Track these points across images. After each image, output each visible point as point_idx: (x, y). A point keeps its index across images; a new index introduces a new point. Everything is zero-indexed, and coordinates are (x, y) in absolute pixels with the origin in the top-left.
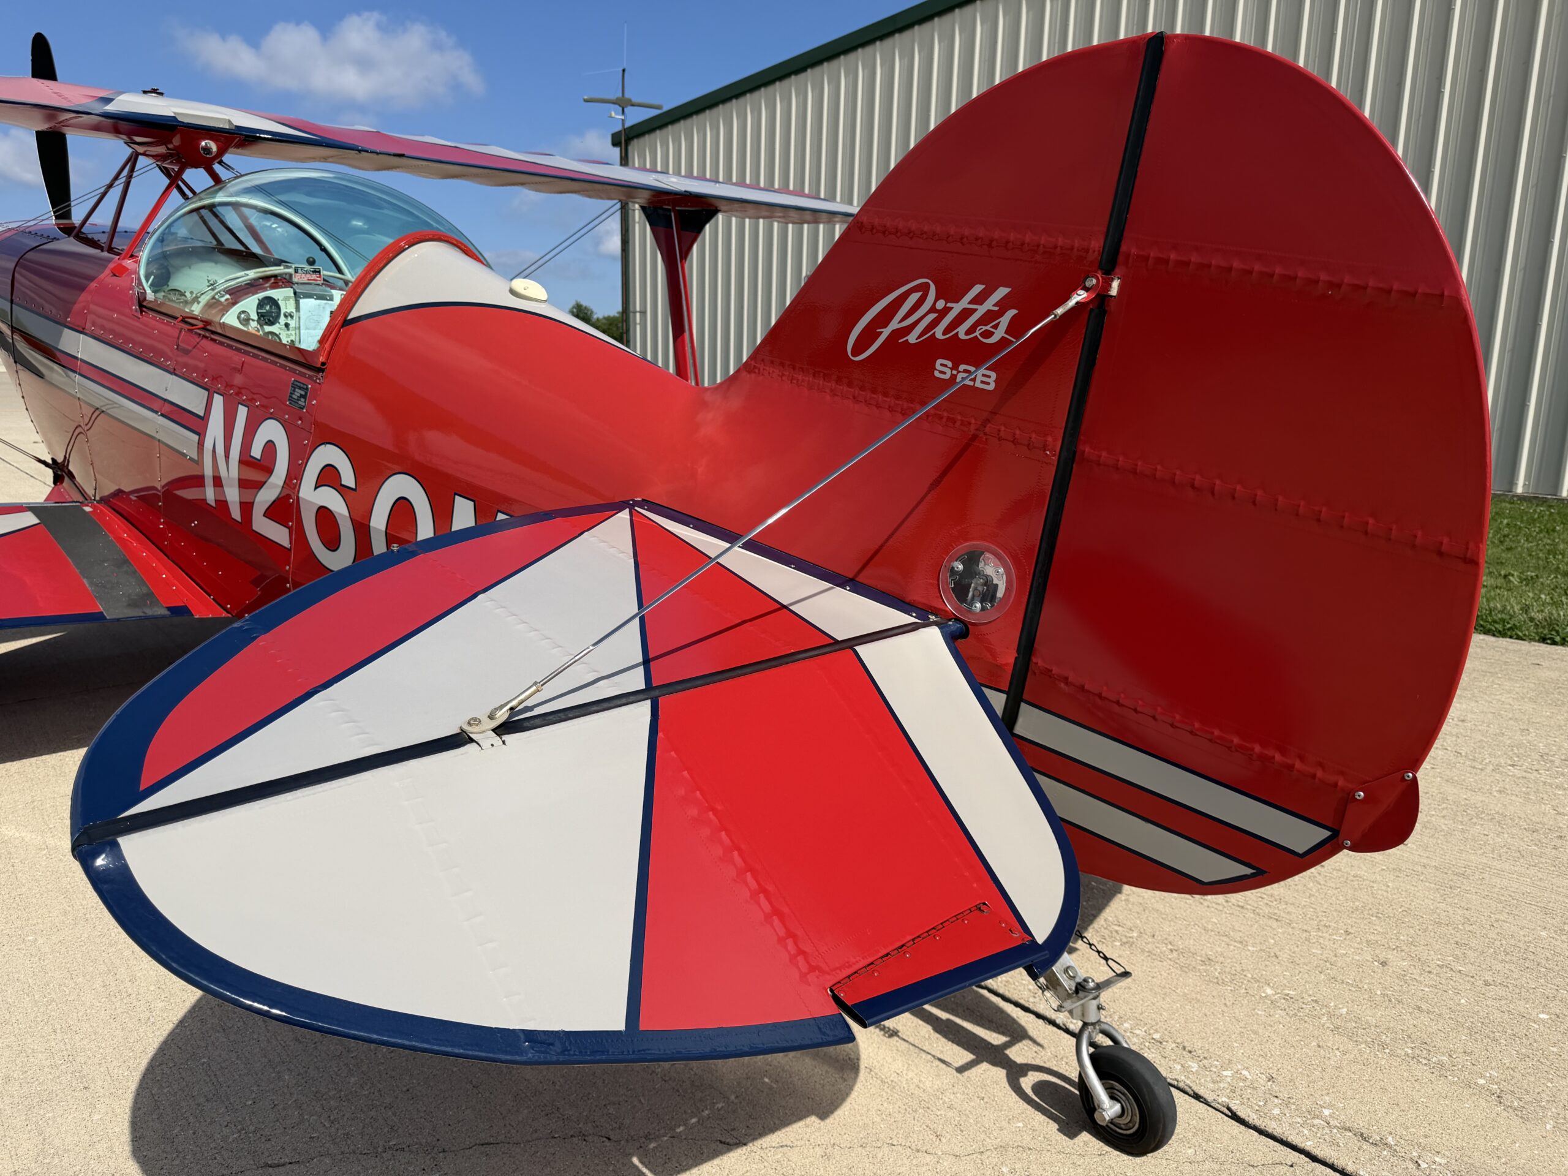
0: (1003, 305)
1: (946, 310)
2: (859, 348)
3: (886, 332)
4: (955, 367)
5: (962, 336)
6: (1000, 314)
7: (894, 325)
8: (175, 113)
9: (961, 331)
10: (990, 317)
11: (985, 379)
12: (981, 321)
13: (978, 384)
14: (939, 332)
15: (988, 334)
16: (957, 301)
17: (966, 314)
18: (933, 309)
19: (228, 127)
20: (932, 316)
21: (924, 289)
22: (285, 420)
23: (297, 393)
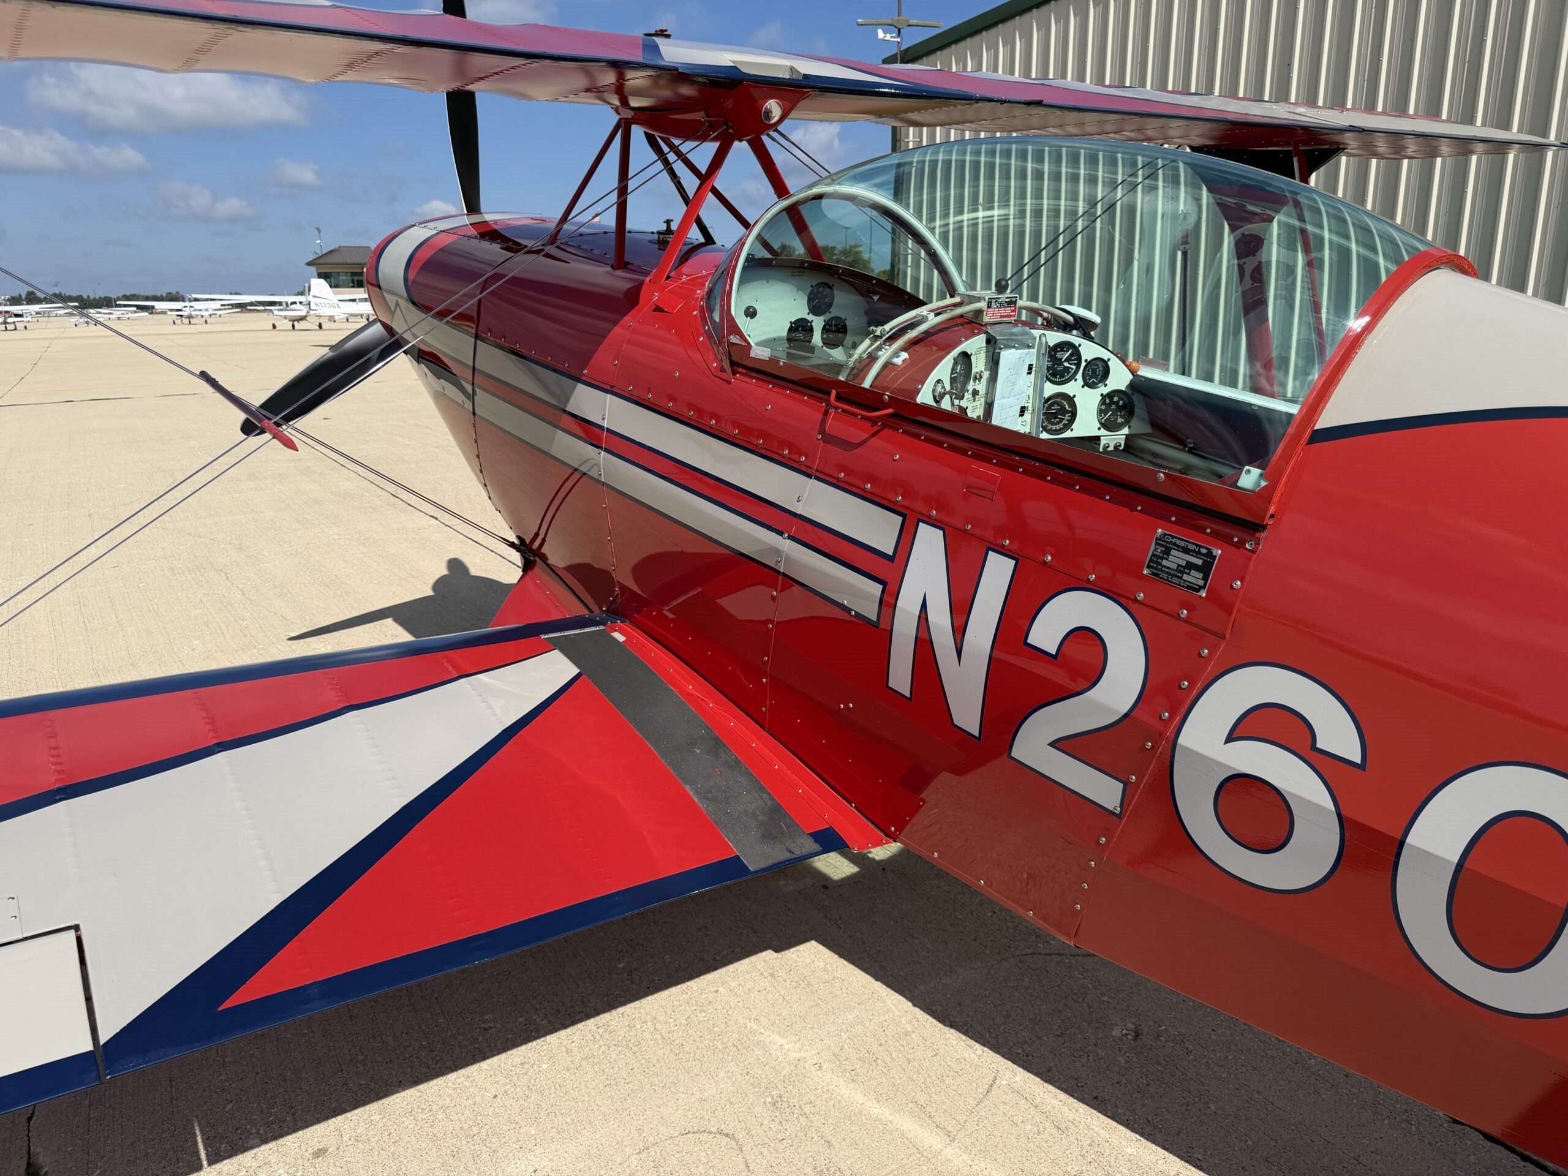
8: (733, 62)
19: (788, 77)
22: (1135, 601)
23: (1177, 559)
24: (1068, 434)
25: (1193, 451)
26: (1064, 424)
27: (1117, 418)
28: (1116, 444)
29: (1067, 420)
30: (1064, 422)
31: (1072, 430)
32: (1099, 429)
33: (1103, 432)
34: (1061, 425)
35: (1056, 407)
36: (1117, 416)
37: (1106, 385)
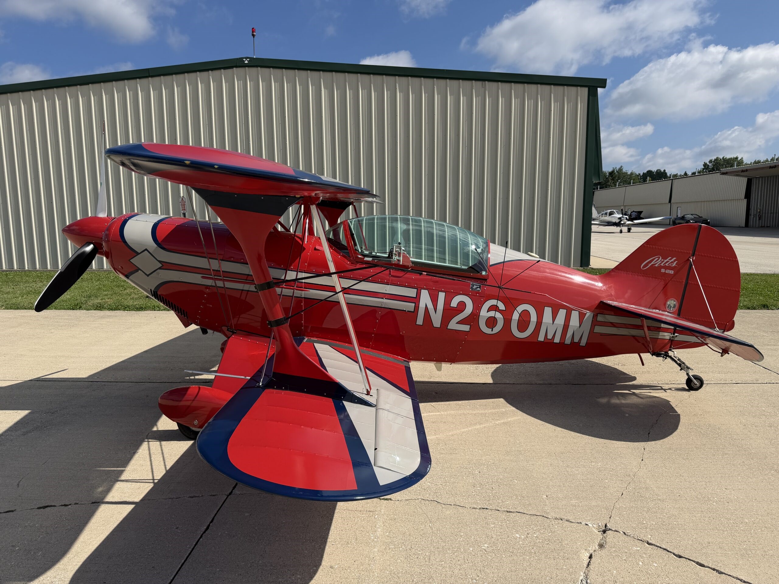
0: (675, 261)
1: (664, 261)
2: (643, 267)
3: (650, 265)
4: (665, 270)
5: (667, 265)
6: (674, 262)
7: (652, 263)
9: (667, 264)
10: (672, 262)
11: (672, 272)
12: (670, 263)
13: (670, 273)
14: (662, 265)
15: (672, 265)
16: (666, 259)
17: (667, 262)
18: (661, 261)
20: (661, 262)
21: (659, 258)
22: (469, 295)
23: (475, 287)
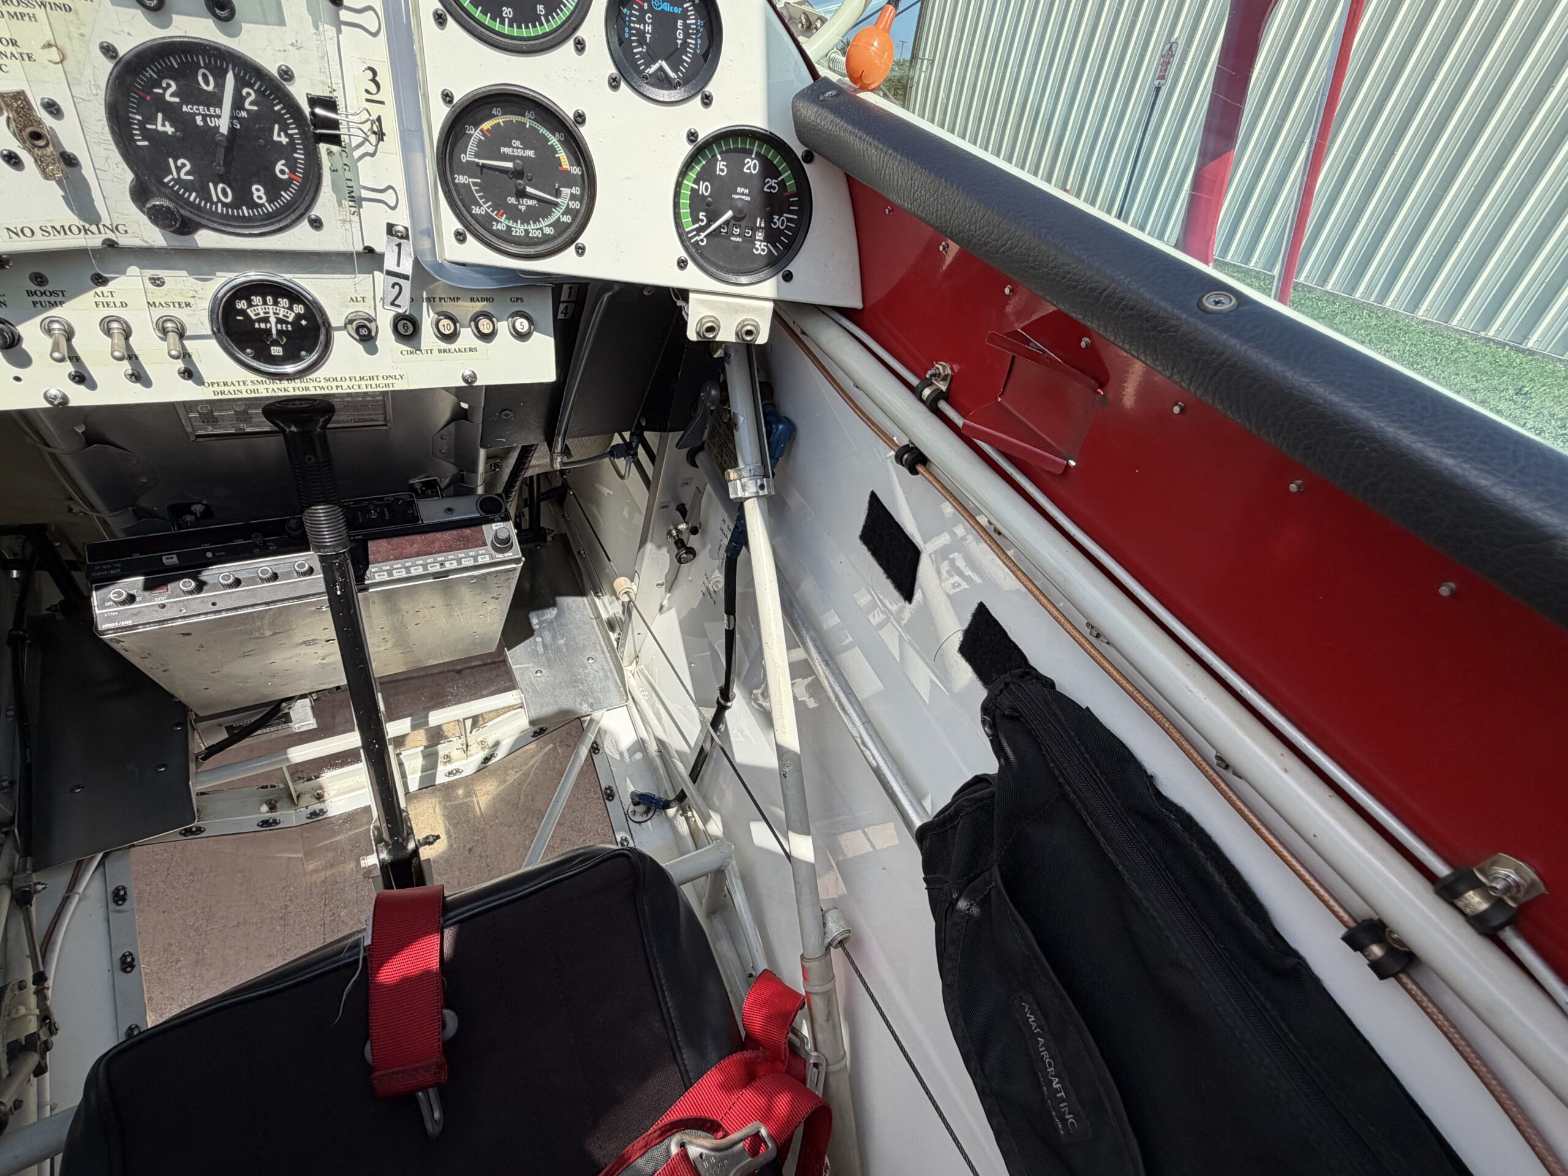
24: (565, 264)
25: (943, 406)
26: (556, 224)
27: (752, 240)
28: (742, 324)
29: (568, 211)
30: (557, 214)
31: (581, 251)
32: (682, 264)
33: (692, 278)
34: (543, 227)
35: (516, 149)
36: (754, 229)
37: (707, 101)
